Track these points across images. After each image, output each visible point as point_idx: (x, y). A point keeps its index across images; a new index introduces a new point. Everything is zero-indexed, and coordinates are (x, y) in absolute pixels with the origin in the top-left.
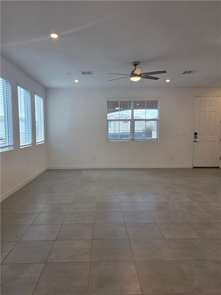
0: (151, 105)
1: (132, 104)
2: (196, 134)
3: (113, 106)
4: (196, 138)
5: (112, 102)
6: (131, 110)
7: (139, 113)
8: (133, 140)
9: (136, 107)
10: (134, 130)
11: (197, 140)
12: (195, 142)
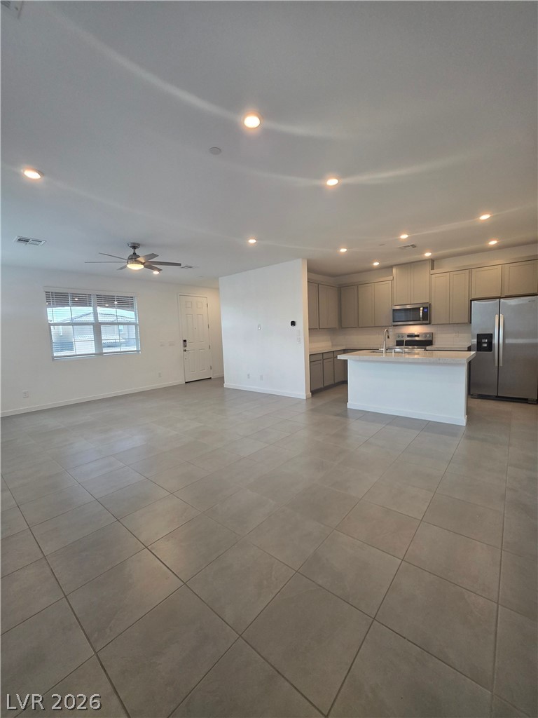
0: (125, 302)
1: (94, 300)
2: (185, 341)
3: (59, 298)
4: (185, 346)
5: (56, 293)
6: (92, 308)
7: (106, 313)
8: (100, 354)
9: (100, 304)
10: (101, 340)
11: (186, 348)
12: (185, 351)
